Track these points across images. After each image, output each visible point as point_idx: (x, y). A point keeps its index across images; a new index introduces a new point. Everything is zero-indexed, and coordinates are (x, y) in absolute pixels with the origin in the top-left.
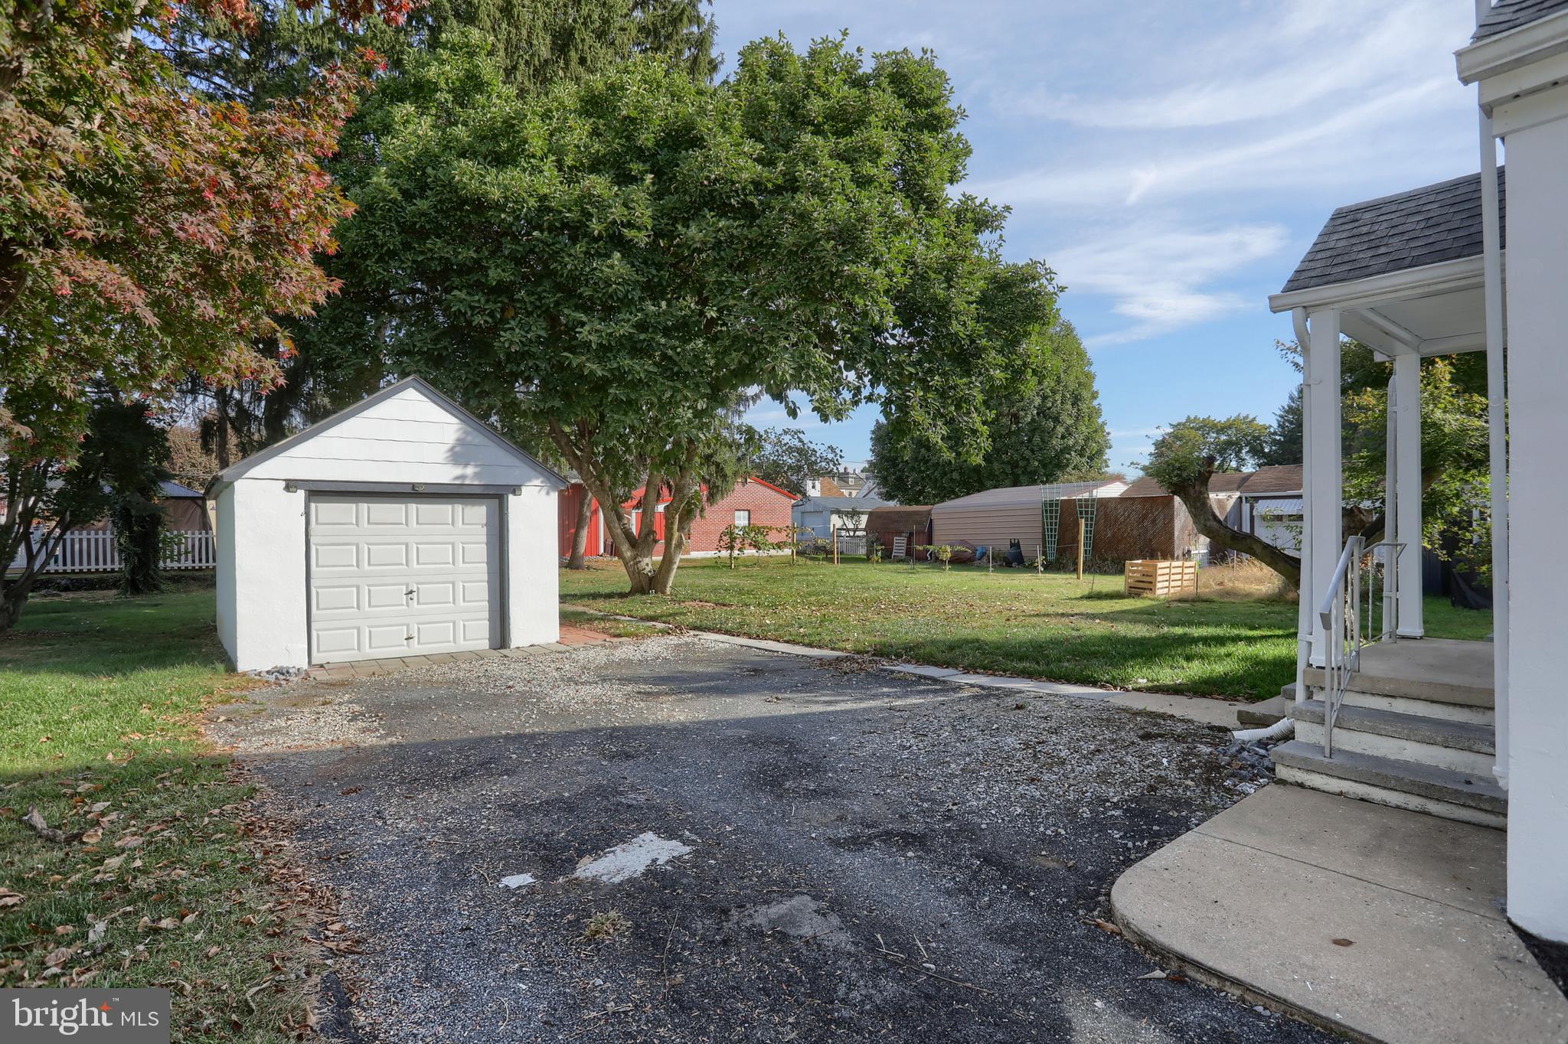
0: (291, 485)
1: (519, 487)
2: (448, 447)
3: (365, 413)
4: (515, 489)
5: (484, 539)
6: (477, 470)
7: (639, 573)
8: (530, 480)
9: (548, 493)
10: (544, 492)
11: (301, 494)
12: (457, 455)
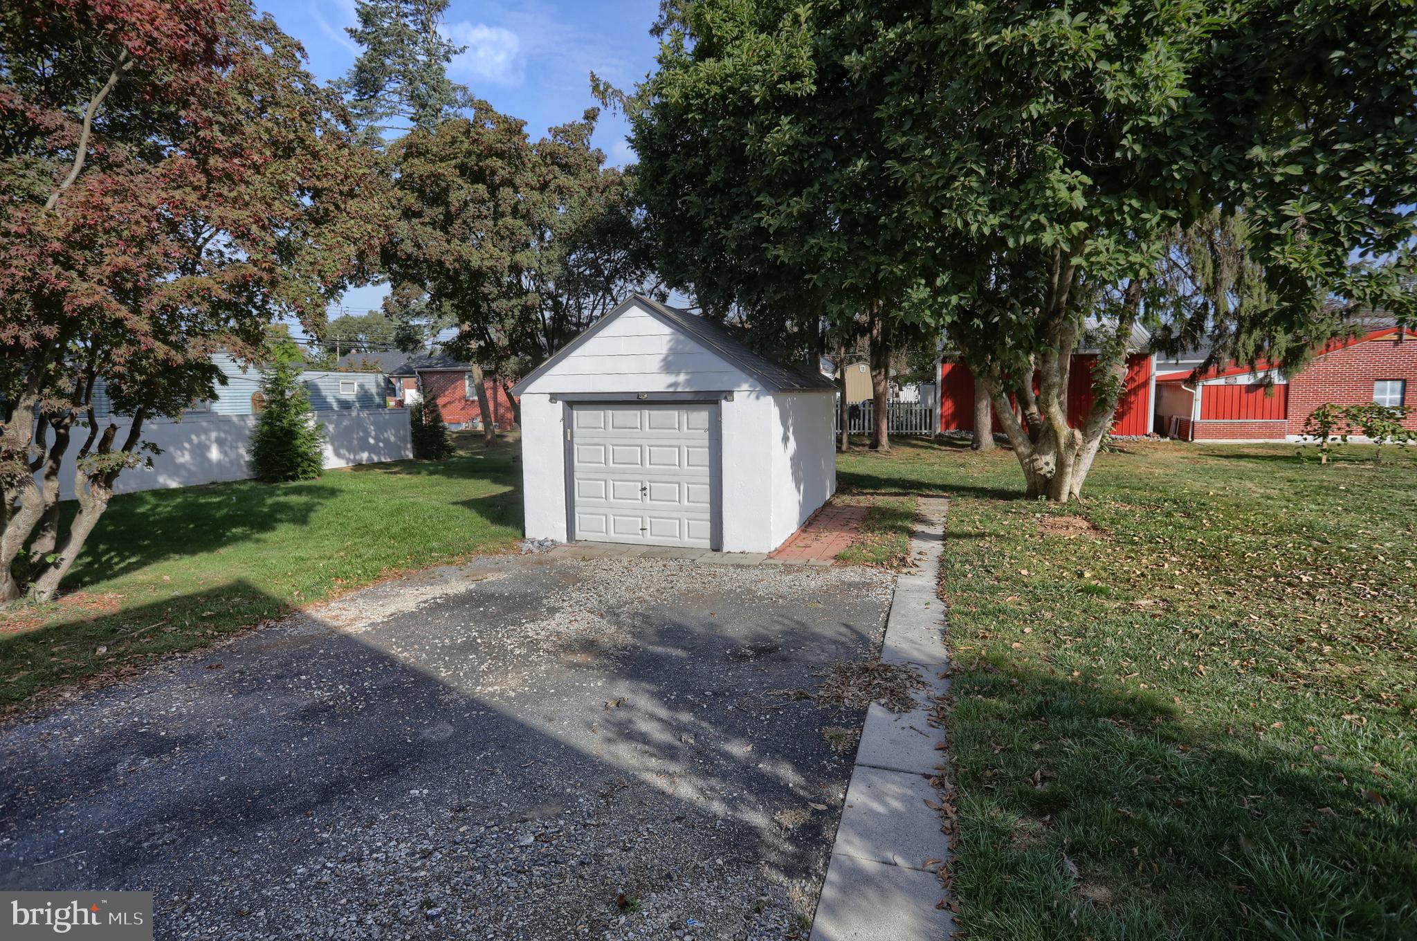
0: (554, 397)
1: (731, 393)
2: (662, 357)
3: (601, 333)
4: (728, 395)
5: (706, 443)
6: (688, 377)
7: (1034, 473)
8: (739, 386)
9: (758, 398)
10: (753, 396)
11: (560, 403)
12: (669, 365)
